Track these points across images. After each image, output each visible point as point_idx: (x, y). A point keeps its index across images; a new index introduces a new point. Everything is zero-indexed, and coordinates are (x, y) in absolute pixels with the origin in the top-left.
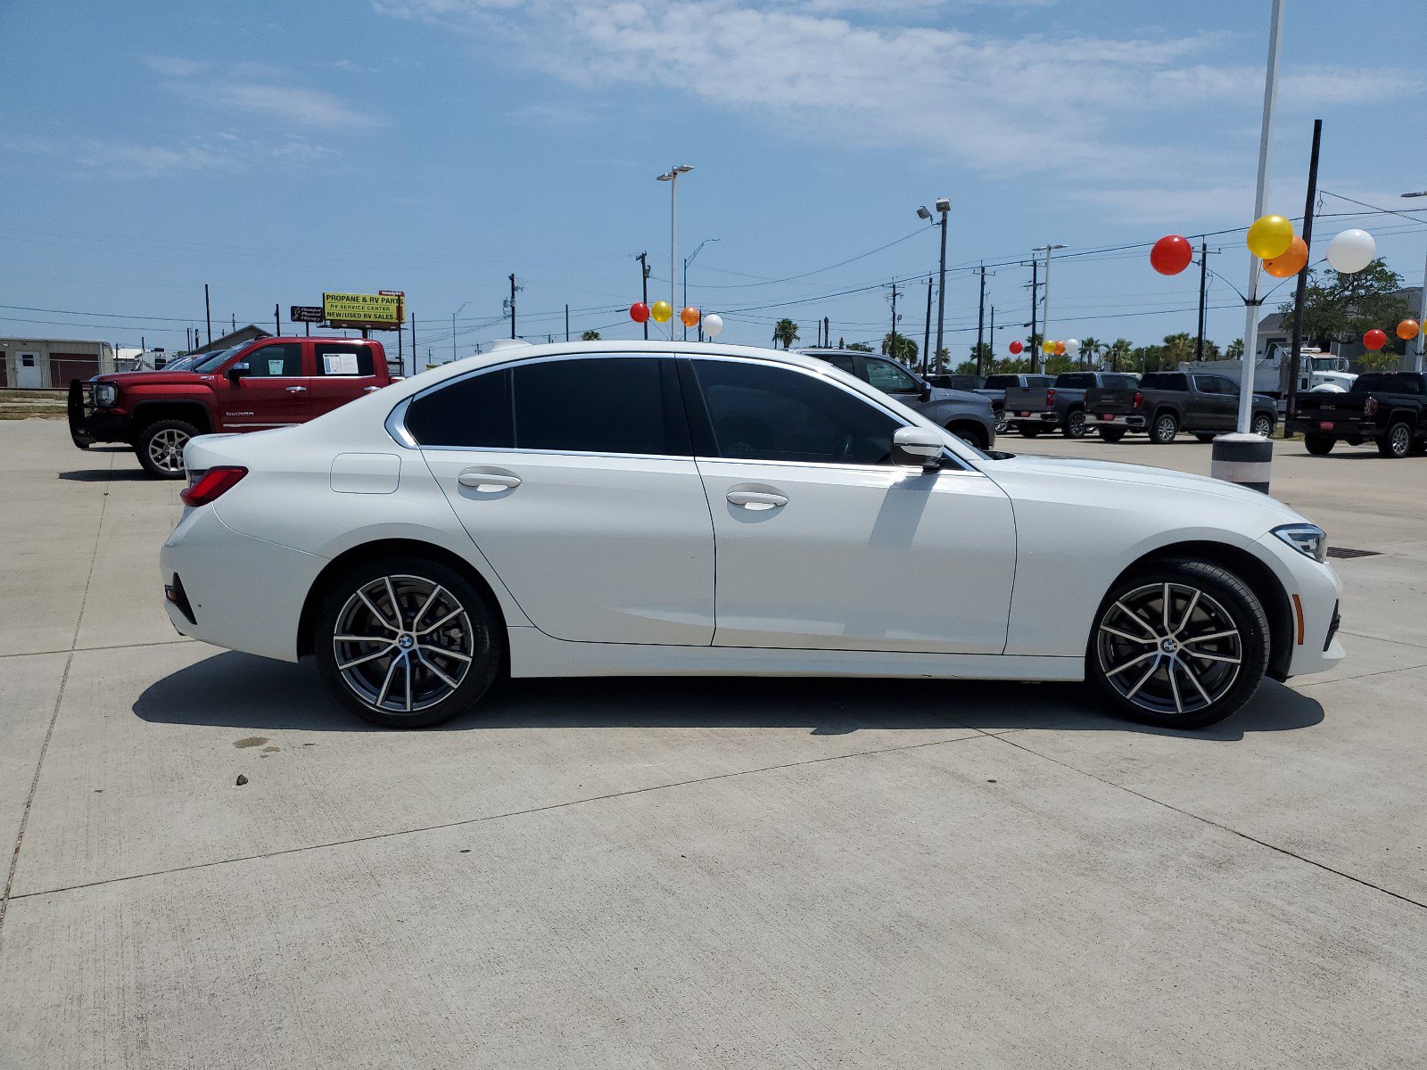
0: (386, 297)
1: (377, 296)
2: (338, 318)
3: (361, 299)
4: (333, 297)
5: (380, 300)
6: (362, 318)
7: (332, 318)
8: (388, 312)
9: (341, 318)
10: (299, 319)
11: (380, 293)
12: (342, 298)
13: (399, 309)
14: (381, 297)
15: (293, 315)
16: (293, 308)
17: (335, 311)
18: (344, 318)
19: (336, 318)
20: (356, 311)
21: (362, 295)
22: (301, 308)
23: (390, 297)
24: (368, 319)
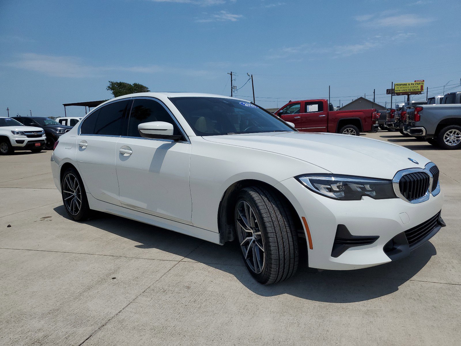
0: (417, 83)
1: (414, 82)
2: (399, 92)
3: (408, 84)
4: (398, 85)
5: (415, 84)
6: (408, 91)
7: (397, 92)
8: (417, 88)
9: (400, 92)
10: (389, 93)
11: (415, 81)
12: (401, 85)
13: (422, 87)
14: (415, 83)
15: (387, 92)
16: (387, 90)
17: (398, 89)
18: (401, 92)
19: (398, 92)
20: (406, 89)
21: (407, 83)
22: (390, 89)
23: (418, 83)
24: (410, 91)
